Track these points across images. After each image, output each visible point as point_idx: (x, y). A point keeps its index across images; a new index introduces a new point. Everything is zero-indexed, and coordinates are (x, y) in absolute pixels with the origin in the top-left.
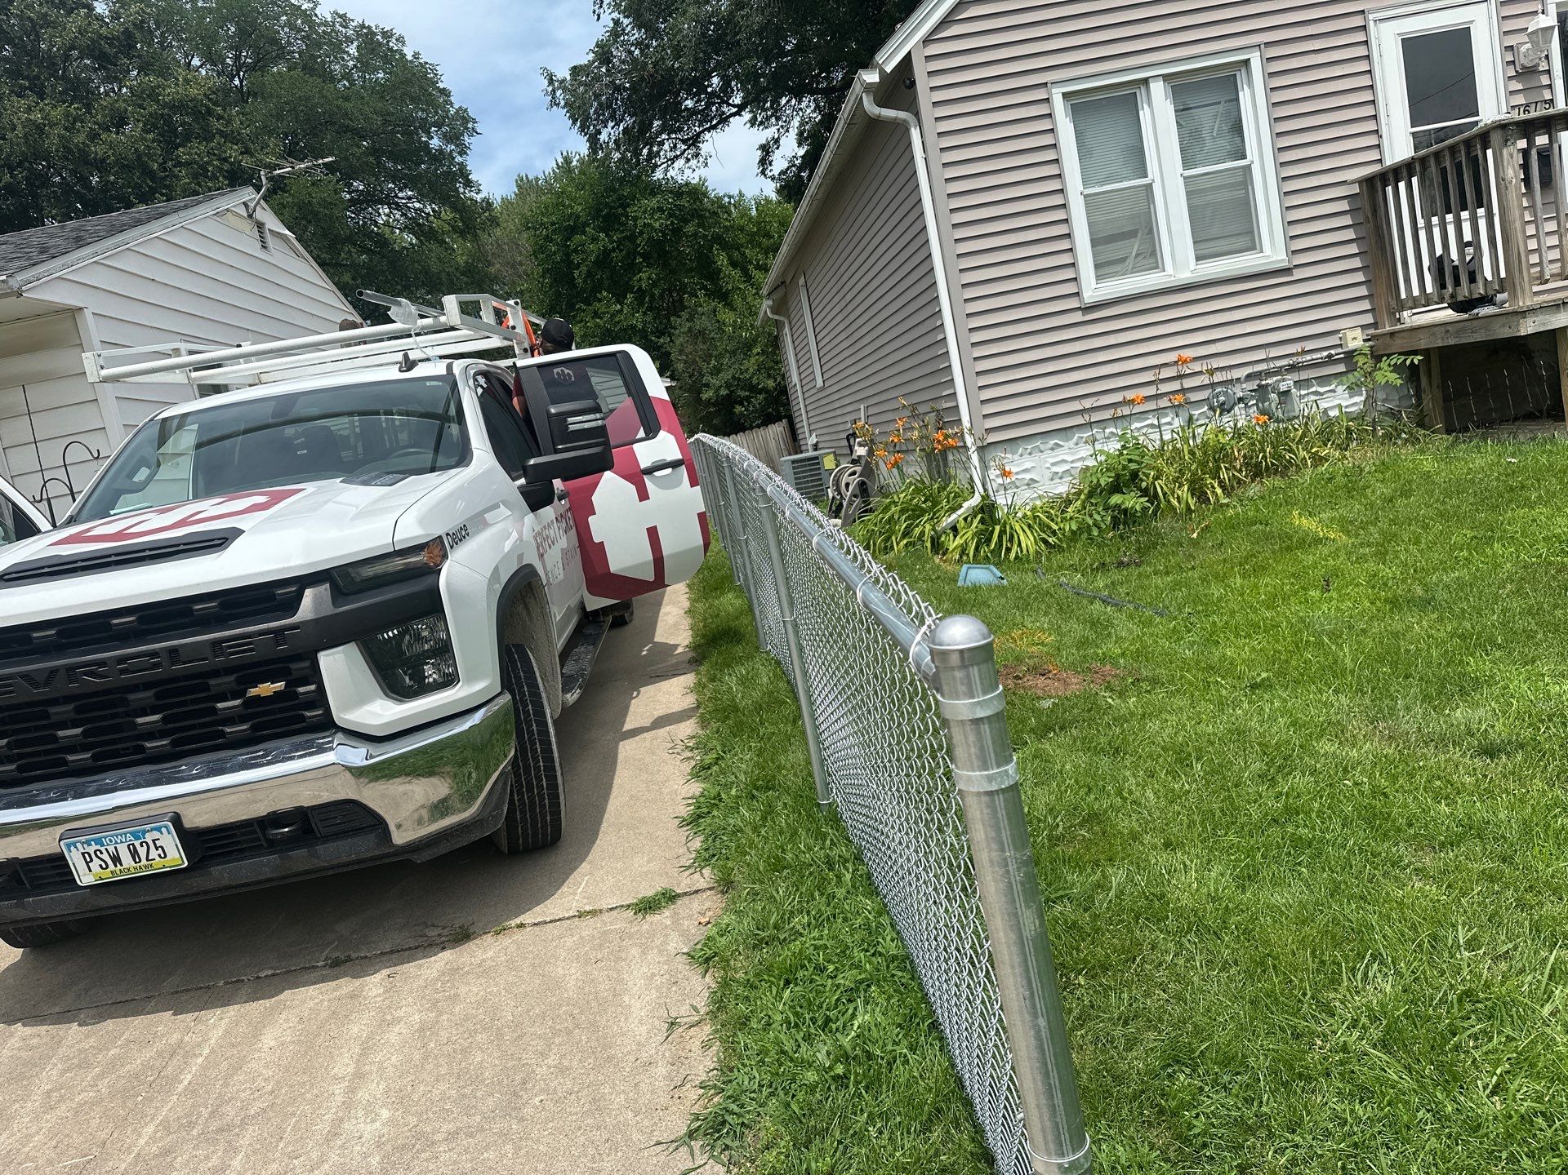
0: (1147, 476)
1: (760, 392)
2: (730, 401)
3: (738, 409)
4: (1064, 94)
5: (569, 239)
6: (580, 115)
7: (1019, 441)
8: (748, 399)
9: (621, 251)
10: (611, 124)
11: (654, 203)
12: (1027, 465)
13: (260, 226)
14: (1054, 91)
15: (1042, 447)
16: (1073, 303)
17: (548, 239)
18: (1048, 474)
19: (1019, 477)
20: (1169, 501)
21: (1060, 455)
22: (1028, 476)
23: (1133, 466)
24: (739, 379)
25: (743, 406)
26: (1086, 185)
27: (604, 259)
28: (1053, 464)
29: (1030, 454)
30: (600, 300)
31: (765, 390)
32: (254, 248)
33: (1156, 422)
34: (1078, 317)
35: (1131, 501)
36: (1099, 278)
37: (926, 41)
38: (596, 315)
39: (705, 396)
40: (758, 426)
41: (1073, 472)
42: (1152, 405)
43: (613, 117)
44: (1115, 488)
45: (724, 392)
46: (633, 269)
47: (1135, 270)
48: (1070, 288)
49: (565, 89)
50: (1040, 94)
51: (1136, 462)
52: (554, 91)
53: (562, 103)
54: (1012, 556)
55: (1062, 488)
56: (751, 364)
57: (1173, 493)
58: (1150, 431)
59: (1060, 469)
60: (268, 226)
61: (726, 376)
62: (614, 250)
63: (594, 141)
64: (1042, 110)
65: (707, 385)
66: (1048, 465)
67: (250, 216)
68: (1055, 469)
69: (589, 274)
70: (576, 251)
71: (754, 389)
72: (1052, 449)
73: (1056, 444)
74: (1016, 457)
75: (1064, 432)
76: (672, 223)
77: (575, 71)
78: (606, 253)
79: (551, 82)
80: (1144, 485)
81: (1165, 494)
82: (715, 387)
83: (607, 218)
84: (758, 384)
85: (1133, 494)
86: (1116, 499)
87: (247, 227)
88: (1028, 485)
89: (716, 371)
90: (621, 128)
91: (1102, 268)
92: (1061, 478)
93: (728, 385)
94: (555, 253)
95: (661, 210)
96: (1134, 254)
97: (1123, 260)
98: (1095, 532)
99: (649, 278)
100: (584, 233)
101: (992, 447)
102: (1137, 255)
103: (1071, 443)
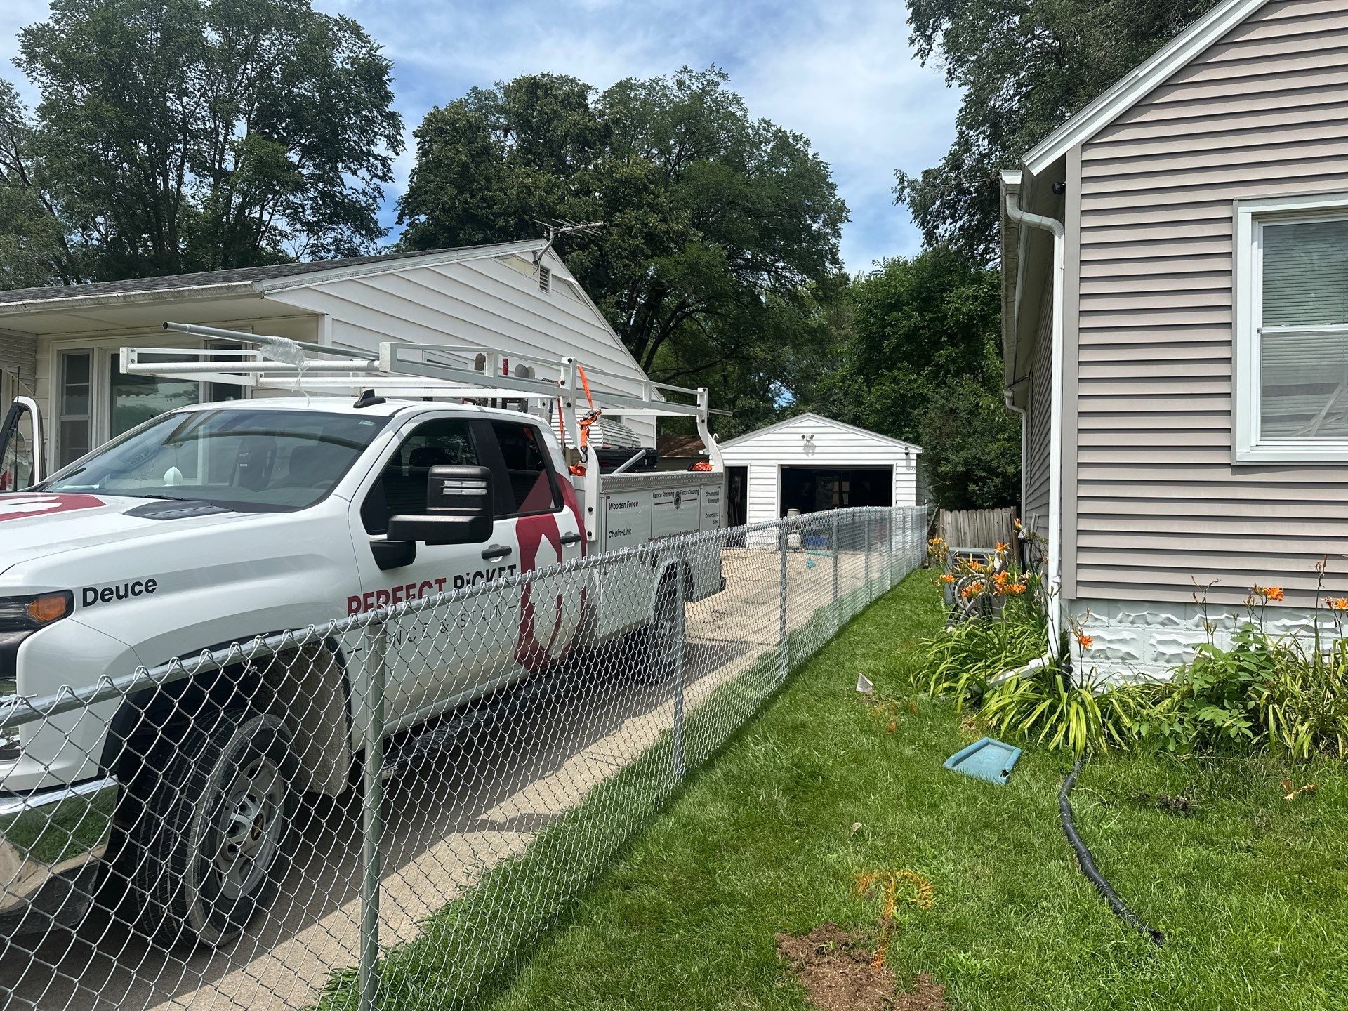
0: (1259, 695)
1: (998, 475)
2: (964, 478)
3: (972, 487)
4: (1255, 216)
5: (886, 314)
6: (922, 212)
7: (1119, 605)
8: (984, 480)
9: (930, 329)
10: (949, 221)
11: (970, 291)
12: (1126, 635)
13: (545, 272)
14: (1241, 209)
15: (1149, 618)
16: (1221, 458)
17: (870, 311)
18: (1151, 653)
19: (1113, 646)
20: (1281, 736)
21: (1170, 633)
22: (1124, 649)
23: (1245, 677)
24: (979, 459)
25: (978, 485)
26: (1267, 320)
27: (912, 335)
28: (1160, 642)
29: (1132, 623)
30: (899, 369)
31: (1003, 474)
32: (533, 288)
33: (1312, 624)
34: (1226, 475)
35: (1228, 719)
36: (1263, 433)
37: (1086, 145)
38: (895, 380)
39: (941, 469)
40: (988, 507)
41: (1185, 658)
42: (1309, 602)
43: (953, 216)
44: (1215, 697)
45: (960, 469)
46: (938, 345)
47: (1322, 432)
48: (1221, 440)
49: (913, 189)
50: (1223, 212)
51: (1251, 673)
52: (902, 189)
53: (908, 200)
54: (1052, 746)
55: (1163, 675)
56: (994, 448)
57: (1291, 727)
58: (1303, 633)
59: (1170, 650)
60: (552, 272)
61: (965, 454)
62: (923, 328)
63: (930, 236)
64: (1223, 229)
65: (946, 459)
66: (1154, 642)
67: (536, 262)
68: (1162, 649)
69: (898, 346)
70: (890, 324)
71: (993, 472)
72: (1163, 624)
73: (1169, 619)
74: (1113, 622)
75: (1182, 608)
76: (982, 309)
77: (927, 174)
78: (916, 329)
79: (902, 181)
80: (1251, 704)
81: (1279, 726)
82: (955, 461)
83: (925, 300)
84: (998, 467)
85: (1235, 712)
86: (1207, 713)
87: (530, 270)
88: (1122, 658)
89: (960, 448)
90: (958, 226)
91: (1270, 423)
92: (1168, 661)
93: (966, 463)
94: (873, 325)
95: (975, 298)
96: (1324, 413)
97: (1308, 418)
98: (1171, 747)
99: (948, 356)
100: (901, 310)
101: (1084, 603)
102: (1328, 415)
103: (1190, 623)
